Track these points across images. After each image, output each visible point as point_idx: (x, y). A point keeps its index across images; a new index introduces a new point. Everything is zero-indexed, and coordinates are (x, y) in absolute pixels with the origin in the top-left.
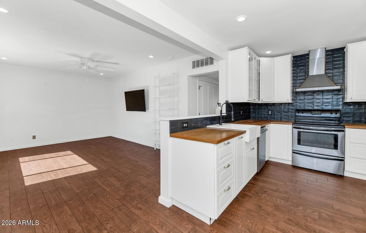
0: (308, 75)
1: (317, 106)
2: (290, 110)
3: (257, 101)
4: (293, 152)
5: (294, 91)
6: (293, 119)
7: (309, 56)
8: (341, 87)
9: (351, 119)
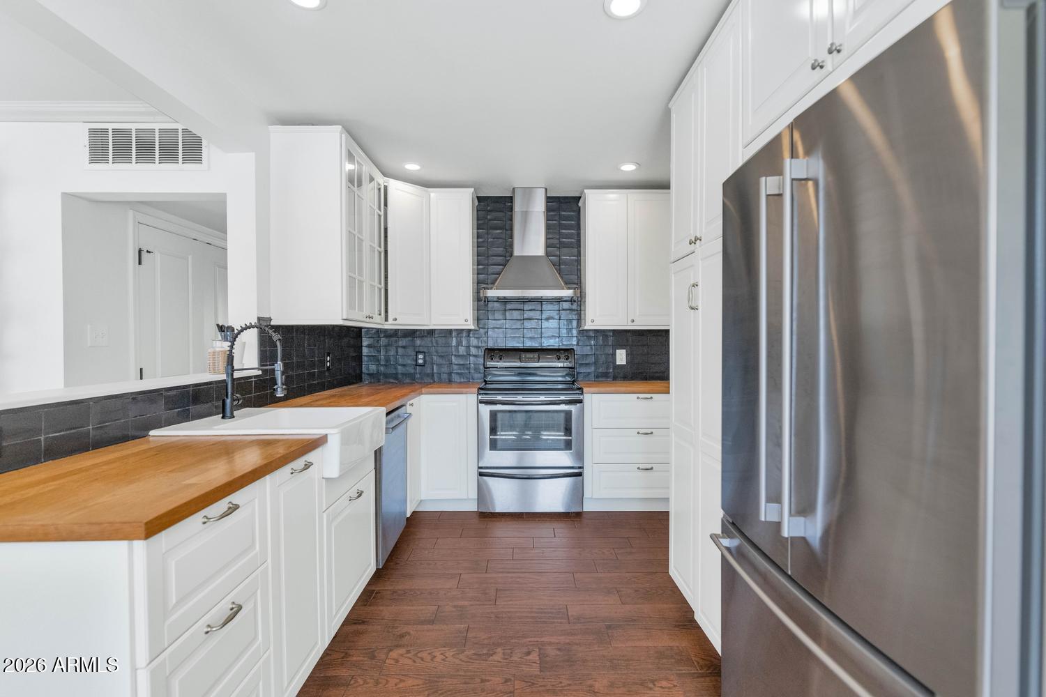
0: (511, 255)
1: (531, 338)
2: (473, 351)
3: (379, 321)
4: (481, 474)
5: (482, 295)
6: (479, 375)
7: (512, 202)
8: (575, 293)
9: (592, 369)
